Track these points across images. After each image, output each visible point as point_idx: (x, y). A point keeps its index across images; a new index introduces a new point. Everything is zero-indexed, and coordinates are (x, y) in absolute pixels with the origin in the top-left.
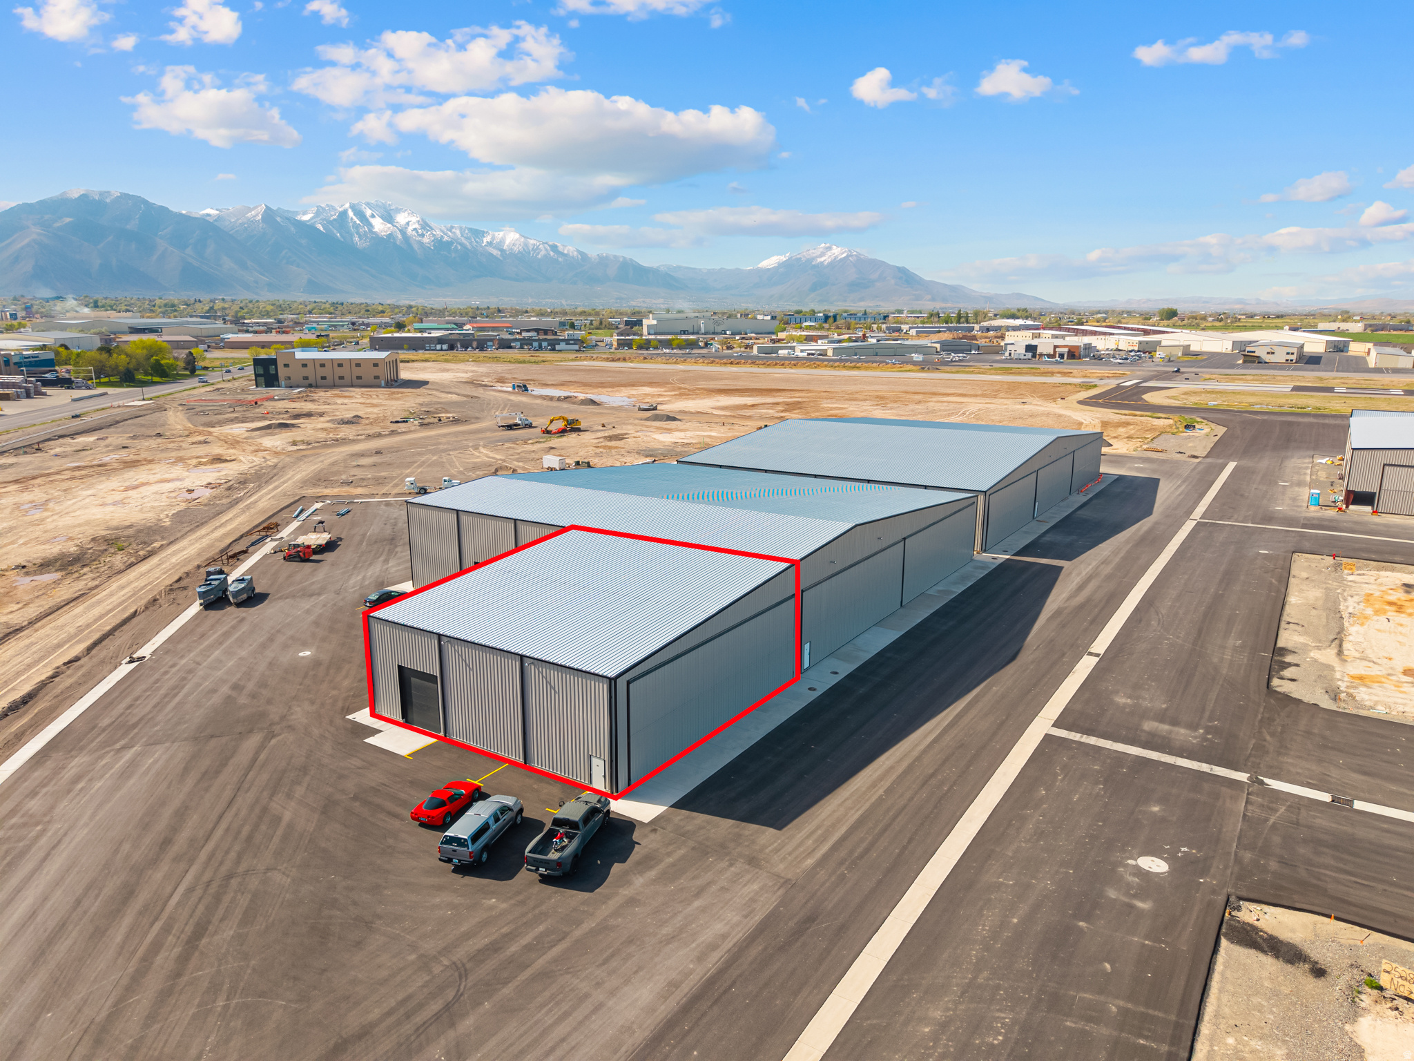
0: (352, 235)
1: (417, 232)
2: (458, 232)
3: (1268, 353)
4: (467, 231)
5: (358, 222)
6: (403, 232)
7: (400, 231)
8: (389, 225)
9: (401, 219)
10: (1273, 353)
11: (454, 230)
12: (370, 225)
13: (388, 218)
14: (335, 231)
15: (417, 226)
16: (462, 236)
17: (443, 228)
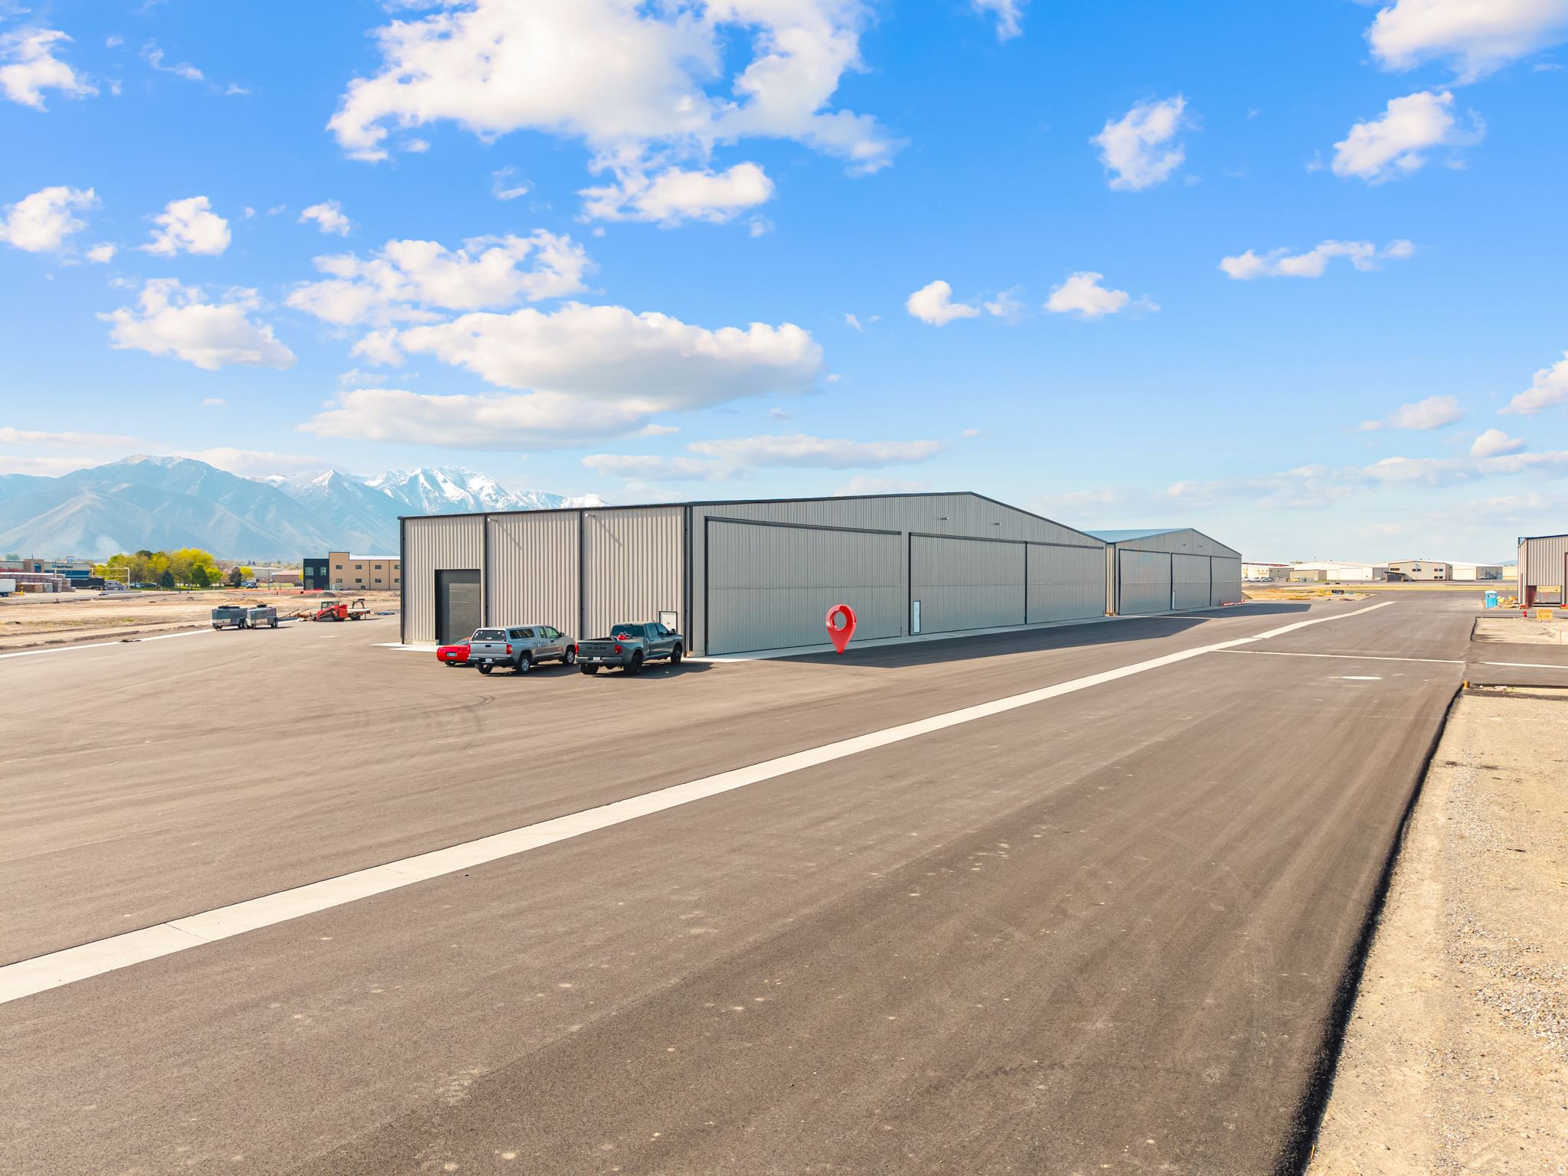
0: (421, 500)
1: (491, 497)
2: (534, 497)
3: (1414, 570)
4: (543, 497)
5: (429, 487)
6: (476, 497)
7: (473, 496)
8: (462, 491)
9: (475, 484)
10: (1419, 570)
11: (530, 496)
12: (441, 490)
13: (461, 483)
14: (404, 497)
15: (491, 491)
16: (539, 501)
17: (519, 494)
